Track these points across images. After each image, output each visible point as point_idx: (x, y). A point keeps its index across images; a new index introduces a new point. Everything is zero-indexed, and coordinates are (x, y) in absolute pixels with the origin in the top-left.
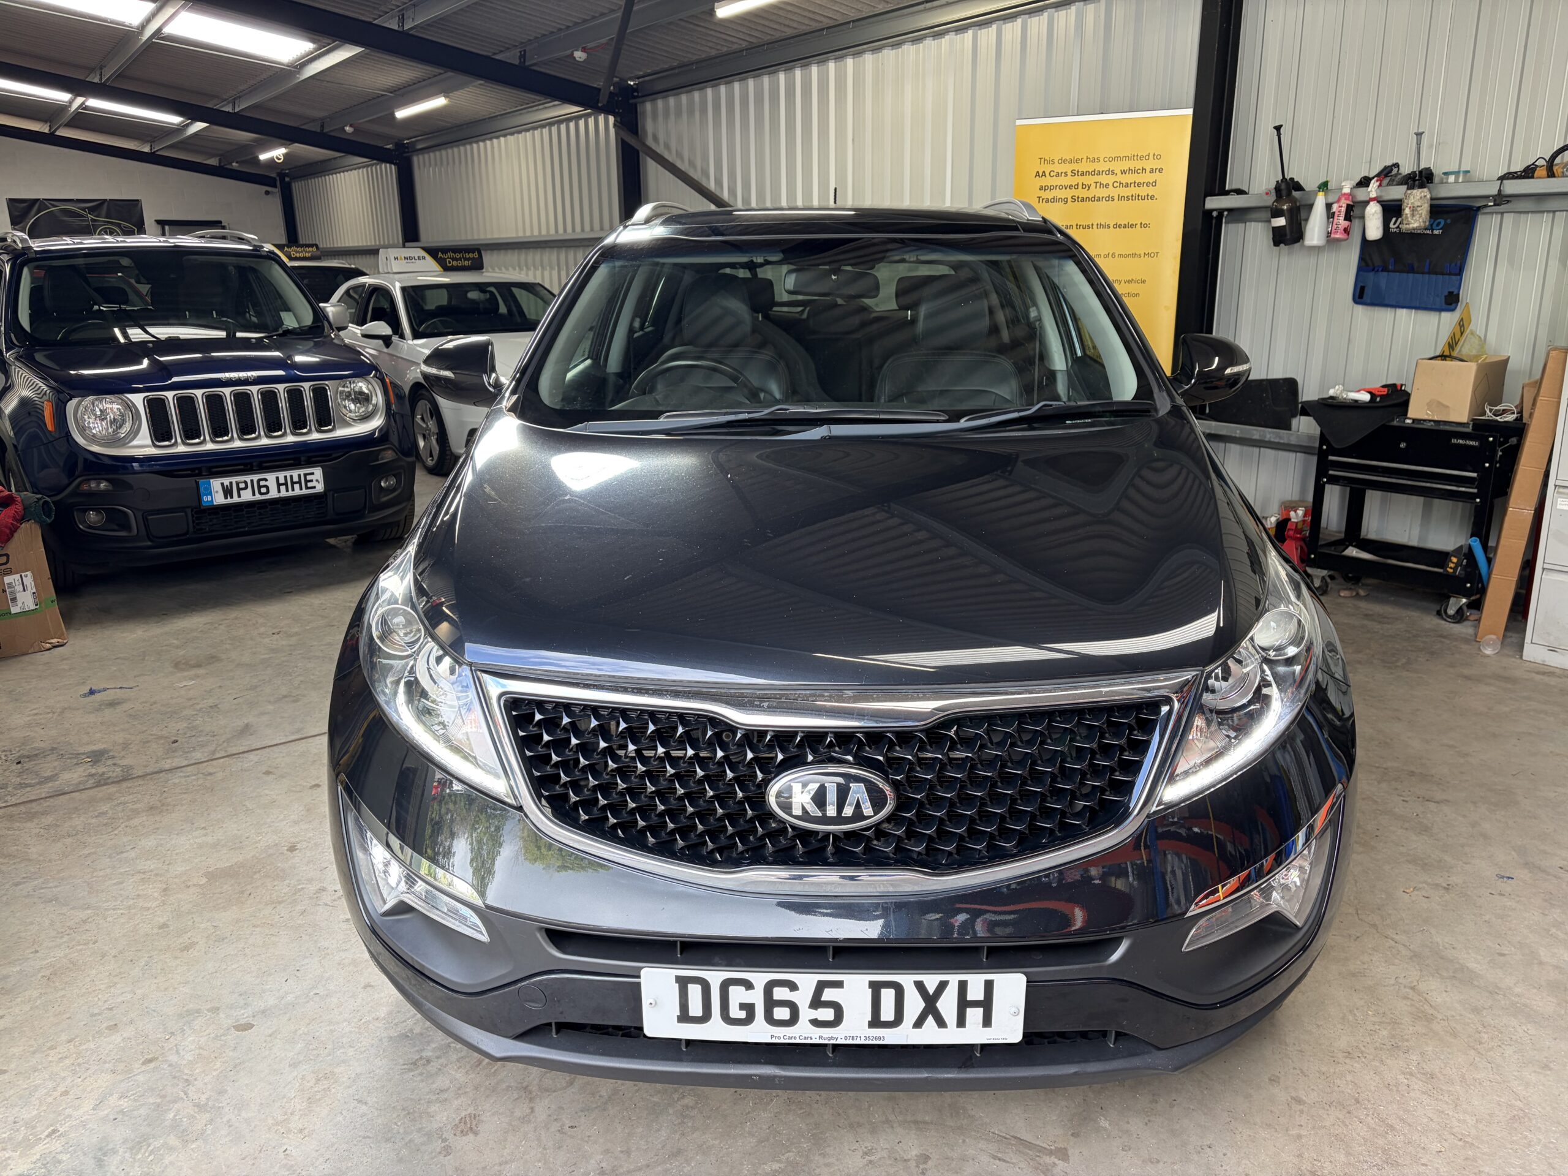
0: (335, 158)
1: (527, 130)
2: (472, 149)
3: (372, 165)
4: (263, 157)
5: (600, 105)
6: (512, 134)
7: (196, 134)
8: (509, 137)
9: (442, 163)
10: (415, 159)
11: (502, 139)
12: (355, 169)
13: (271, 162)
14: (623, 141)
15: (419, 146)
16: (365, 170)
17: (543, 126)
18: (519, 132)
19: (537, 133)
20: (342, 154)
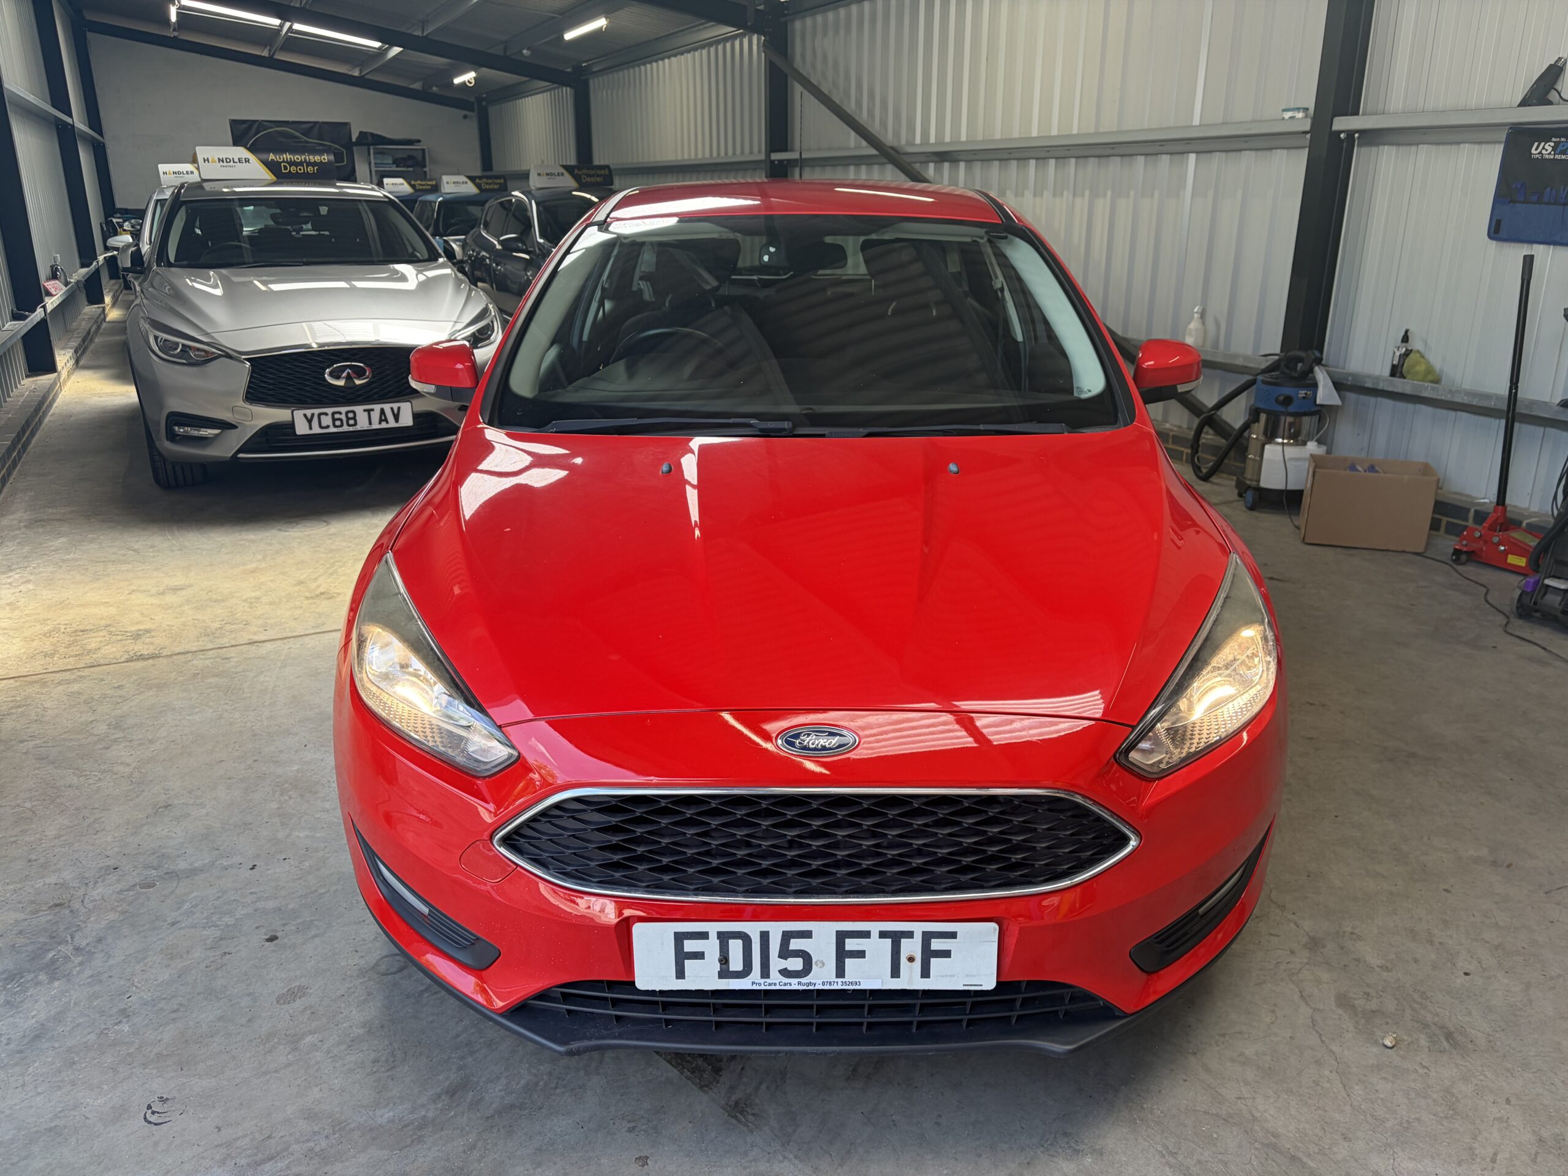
0: (522, 82)
1: (689, 51)
2: (640, 72)
4: (457, 81)
5: (749, 24)
6: (675, 55)
7: (396, 58)
8: (673, 59)
9: (613, 86)
10: (591, 82)
13: (463, 87)
14: (771, 63)
15: (595, 69)
16: (549, 93)
17: (703, 47)
20: (527, 79)
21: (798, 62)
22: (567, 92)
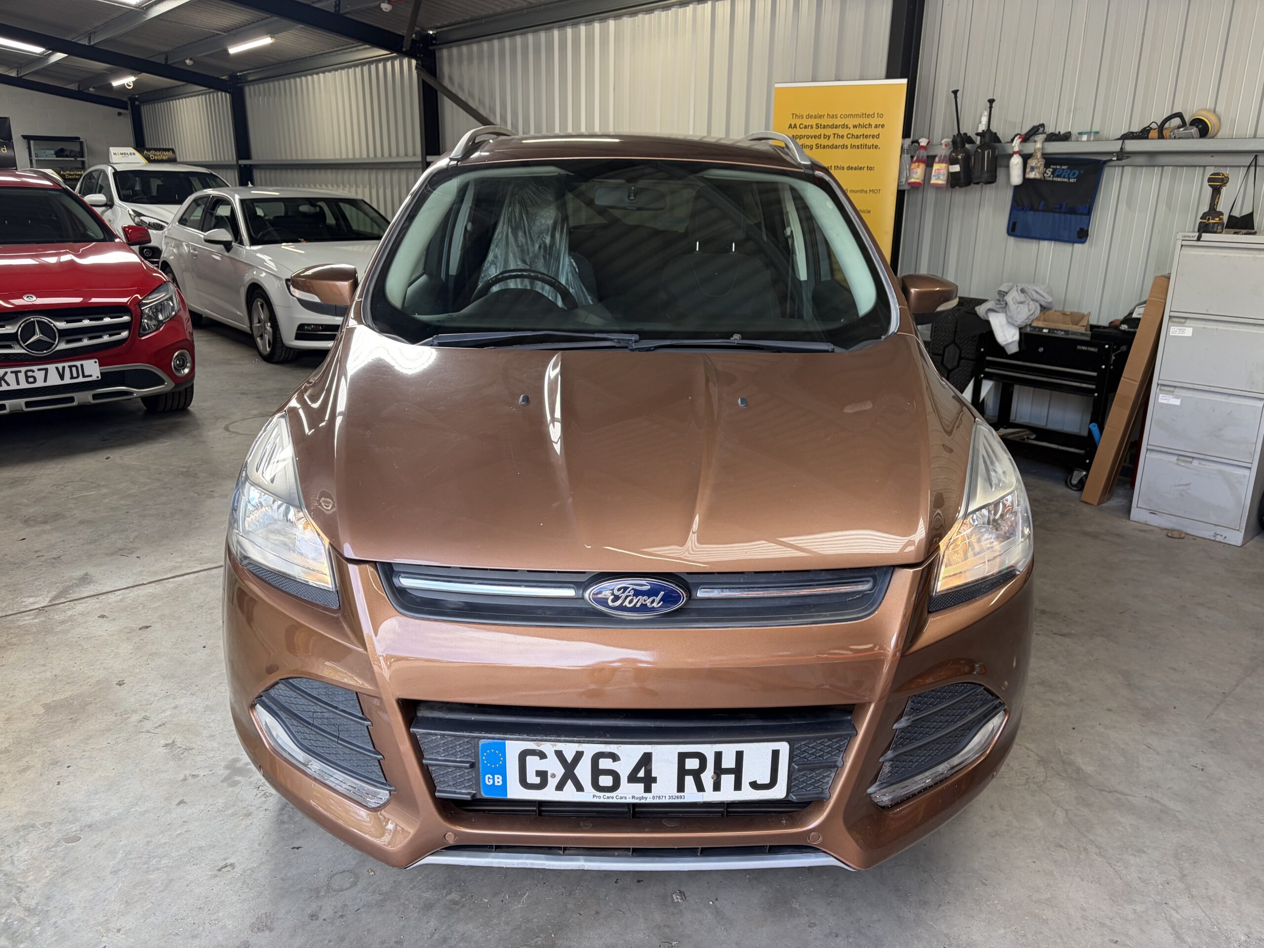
0: (178, 86)
1: (343, 69)
3: (210, 93)
4: (115, 83)
5: (405, 49)
8: (329, 73)
9: (270, 94)
11: (322, 75)
13: (122, 88)
14: (423, 81)
15: (250, 78)
19: (351, 70)
20: (184, 83)
22: (222, 97)
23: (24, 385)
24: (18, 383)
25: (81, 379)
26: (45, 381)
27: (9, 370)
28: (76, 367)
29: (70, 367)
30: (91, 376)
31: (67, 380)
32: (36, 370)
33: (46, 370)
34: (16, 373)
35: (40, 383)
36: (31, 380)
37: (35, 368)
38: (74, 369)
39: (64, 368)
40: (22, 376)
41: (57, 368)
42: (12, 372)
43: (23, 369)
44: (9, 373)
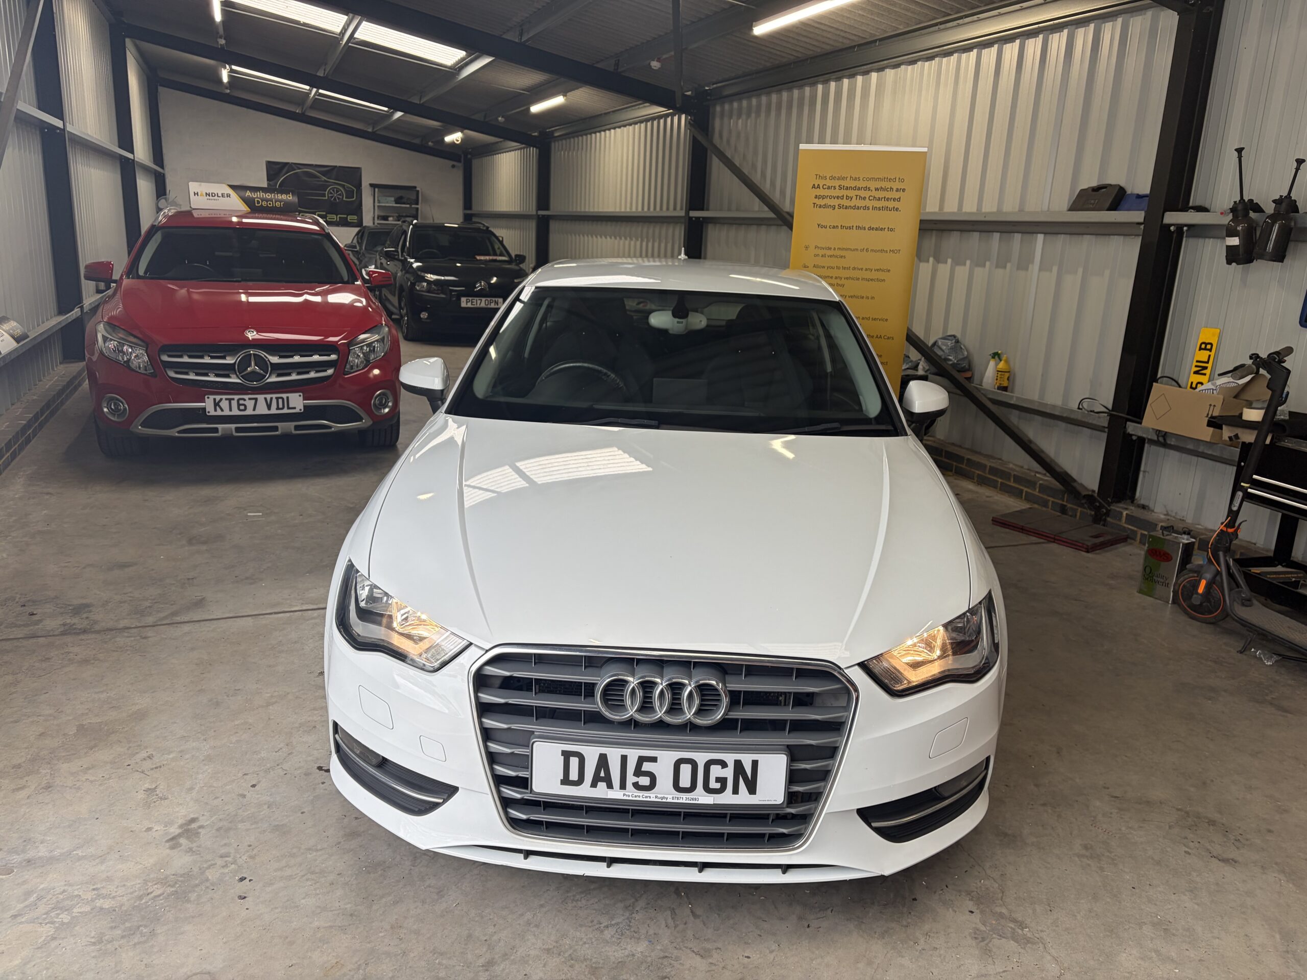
0: (501, 142)
1: (630, 125)
2: (591, 138)
4: (448, 139)
5: (678, 106)
6: (620, 127)
7: (399, 119)
8: (617, 129)
10: (553, 144)
11: (612, 131)
12: (513, 151)
13: (453, 144)
14: (694, 136)
15: (556, 134)
16: (519, 151)
17: (641, 122)
18: (625, 126)
19: (637, 126)
20: (502, 140)
21: (716, 140)
22: (533, 151)
23: (235, 412)
24: (231, 410)
25: (286, 411)
26: (254, 409)
27: (224, 397)
28: (282, 398)
29: (277, 399)
30: (295, 408)
31: (274, 411)
32: (247, 399)
33: (256, 399)
34: (230, 400)
35: (249, 412)
36: (242, 407)
37: (246, 397)
38: (280, 401)
39: (271, 399)
40: (234, 403)
41: (266, 399)
42: (226, 399)
43: (236, 397)
44: (224, 400)
